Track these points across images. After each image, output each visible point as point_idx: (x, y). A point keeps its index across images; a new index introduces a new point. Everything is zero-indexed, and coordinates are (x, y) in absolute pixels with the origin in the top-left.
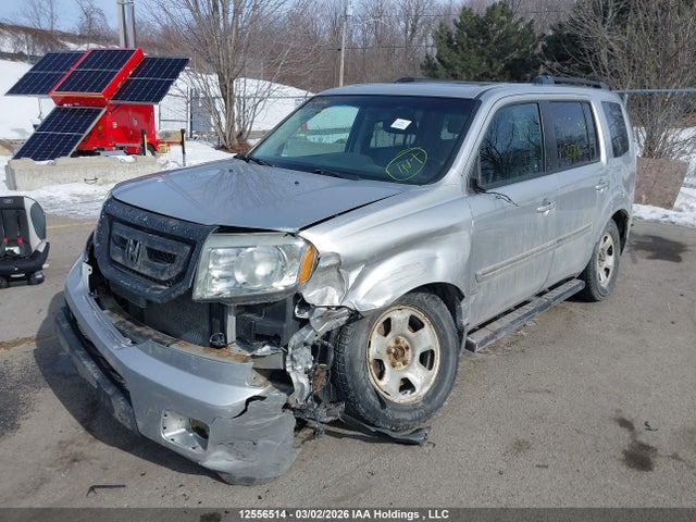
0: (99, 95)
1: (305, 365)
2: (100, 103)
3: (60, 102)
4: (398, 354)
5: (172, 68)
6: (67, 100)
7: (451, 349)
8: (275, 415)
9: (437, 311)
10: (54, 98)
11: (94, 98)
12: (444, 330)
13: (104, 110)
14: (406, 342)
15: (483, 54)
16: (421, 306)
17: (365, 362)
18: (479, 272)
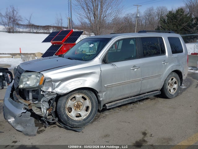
0: (61, 42)
1: (46, 107)
2: (61, 44)
3: (53, 44)
4: (78, 107)
5: (79, 34)
6: (54, 43)
7: (94, 107)
8: (29, 117)
9: (90, 95)
10: (52, 43)
11: (60, 42)
12: (93, 101)
13: (62, 45)
14: (81, 103)
15: (175, 24)
16: (85, 94)
17: (65, 108)
18: (106, 86)
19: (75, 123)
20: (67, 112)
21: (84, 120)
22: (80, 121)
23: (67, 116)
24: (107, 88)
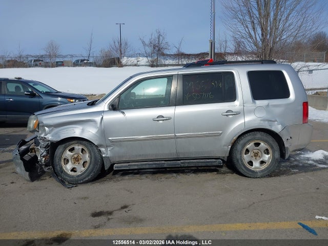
4: (76, 159)
16: (85, 145)
17: (61, 158)
18: (110, 138)
19: (67, 178)
20: (62, 163)
21: (78, 176)
22: (73, 177)
23: (61, 168)
24: (113, 142)
